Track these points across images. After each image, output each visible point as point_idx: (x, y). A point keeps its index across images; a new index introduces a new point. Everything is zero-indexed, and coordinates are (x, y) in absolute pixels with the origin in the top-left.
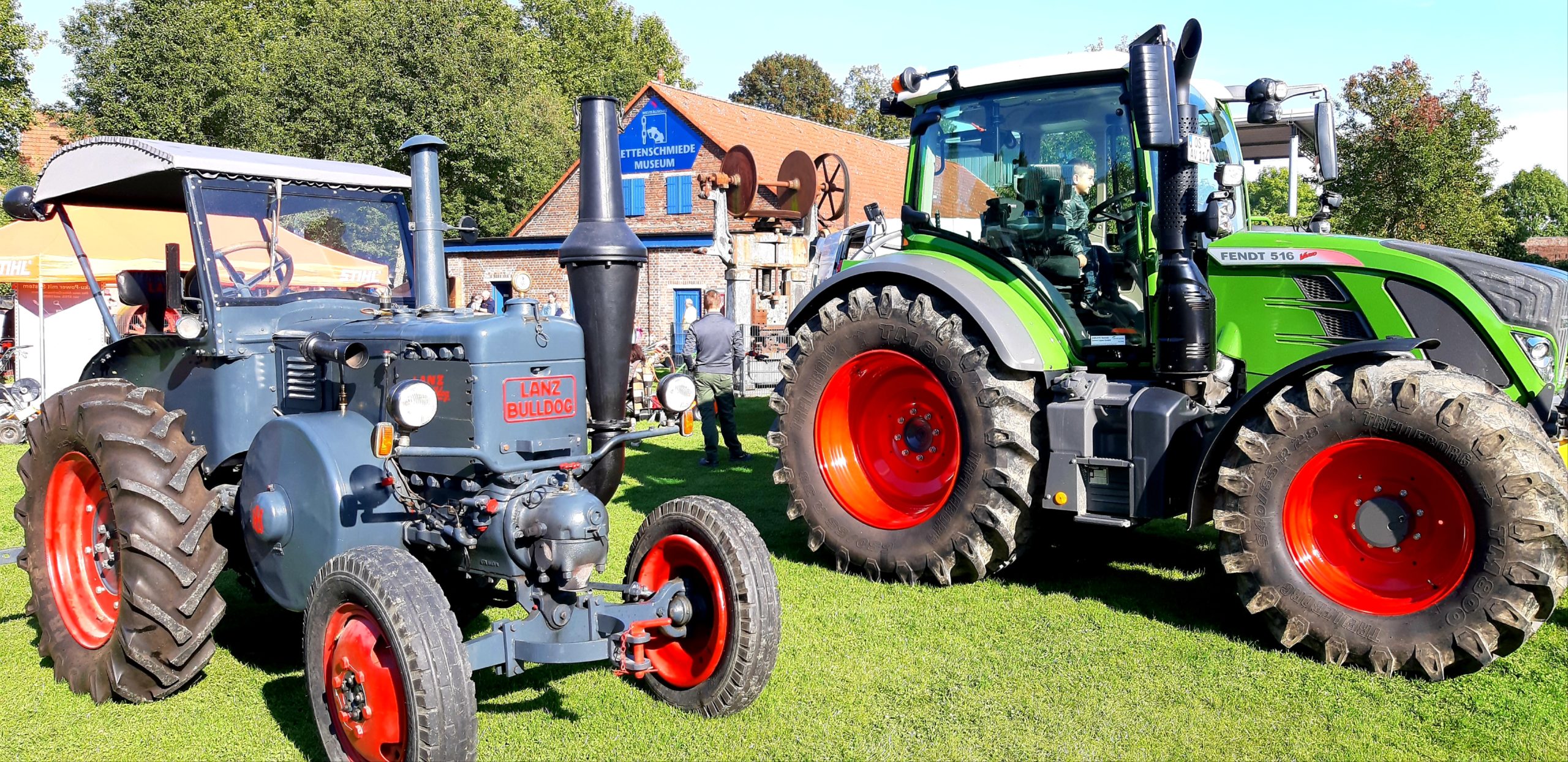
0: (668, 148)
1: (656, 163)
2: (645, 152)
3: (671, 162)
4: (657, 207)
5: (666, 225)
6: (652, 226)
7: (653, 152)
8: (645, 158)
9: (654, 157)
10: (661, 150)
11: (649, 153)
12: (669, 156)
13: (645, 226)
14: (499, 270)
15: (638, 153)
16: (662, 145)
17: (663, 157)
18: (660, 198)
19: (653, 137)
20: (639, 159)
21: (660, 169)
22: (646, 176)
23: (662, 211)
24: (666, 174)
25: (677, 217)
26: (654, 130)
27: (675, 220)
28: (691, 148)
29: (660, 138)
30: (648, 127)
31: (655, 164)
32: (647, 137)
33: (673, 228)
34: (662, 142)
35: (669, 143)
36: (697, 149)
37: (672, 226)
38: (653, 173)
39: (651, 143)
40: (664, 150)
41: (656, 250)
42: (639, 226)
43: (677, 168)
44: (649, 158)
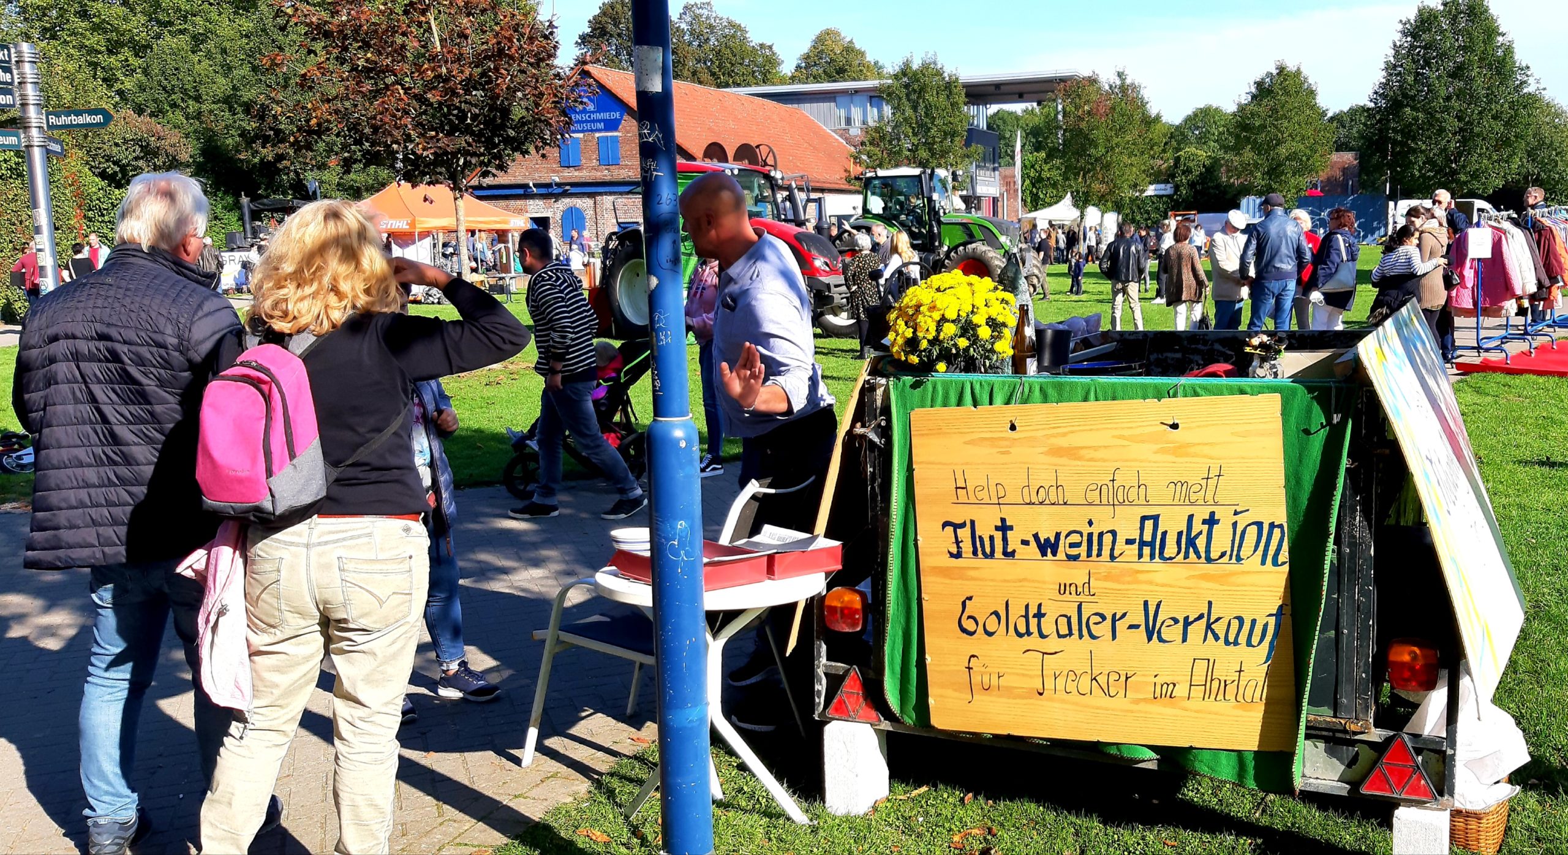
0: (598, 114)
1: (589, 126)
2: (579, 118)
3: (601, 125)
4: (591, 160)
5: (599, 174)
6: (589, 175)
7: (585, 117)
9: (586, 121)
10: (592, 116)
11: (583, 118)
12: (599, 121)
13: (584, 175)
15: (573, 117)
16: (593, 112)
17: (594, 121)
18: (593, 152)
20: (574, 123)
21: (592, 131)
22: (581, 135)
23: (595, 163)
24: (597, 135)
25: (607, 168)
27: (606, 170)
28: (617, 115)
29: (592, 107)
31: (587, 126)
34: (593, 109)
35: (599, 111)
36: (621, 116)
37: (604, 175)
38: (586, 133)
39: (583, 110)
40: (595, 116)
41: (601, 194)
42: (576, 173)
43: (606, 129)
44: (583, 122)
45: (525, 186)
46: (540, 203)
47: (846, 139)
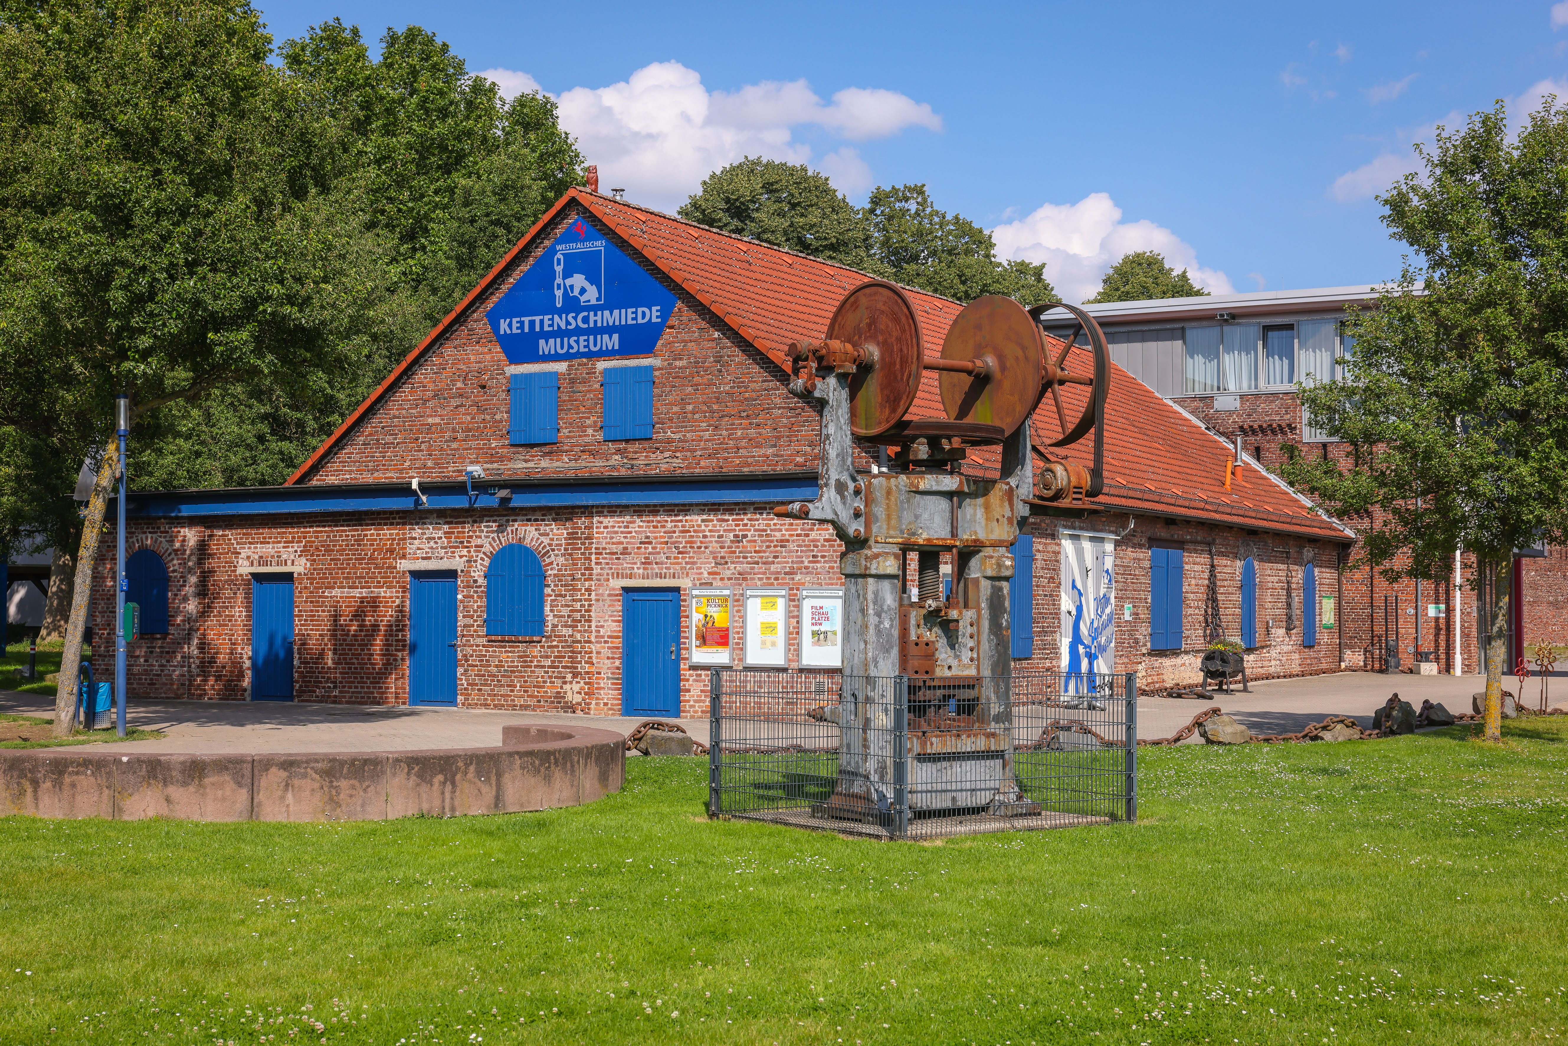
0: (607, 313)
1: (582, 343)
2: (560, 322)
3: (613, 342)
4: (583, 428)
5: (600, 463)
6: (573, 464)
7: (575, 321)
8: (560, 334)
9: (578, 332)
10: (592, 318)
11: (568, 323)
12: (609, 330)
13: (559, 464)
14: (268, 550)
15: (547, 323)
16: (595, 309)
17: (597, 331)
18: (590, 410)
19: (576, 292)
20: (547, 336)
21: (590, 355)
22: (561, 367)
23: (593, 435)
24: (602, 365)
25: (623, 445)
26: (578, 281)
27: (618, 451)
28: (654, 314)
29: (592, 295)
30: (567, 274)
31: (580, 344)
32: (565, 293)
33: (613, 468)
34: (594, 302)
35: (609, 305)
36: (665, 314)
37: (612, 463)
38: (575, 362)
39: (572, 304)
40: (599, 318)
41: (588, 511)
42: (545, 463)
43: (624, 351)
44: (568, 333)
45: (404, 490)
46: (437, 532)
47: (1206, 419)
